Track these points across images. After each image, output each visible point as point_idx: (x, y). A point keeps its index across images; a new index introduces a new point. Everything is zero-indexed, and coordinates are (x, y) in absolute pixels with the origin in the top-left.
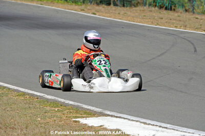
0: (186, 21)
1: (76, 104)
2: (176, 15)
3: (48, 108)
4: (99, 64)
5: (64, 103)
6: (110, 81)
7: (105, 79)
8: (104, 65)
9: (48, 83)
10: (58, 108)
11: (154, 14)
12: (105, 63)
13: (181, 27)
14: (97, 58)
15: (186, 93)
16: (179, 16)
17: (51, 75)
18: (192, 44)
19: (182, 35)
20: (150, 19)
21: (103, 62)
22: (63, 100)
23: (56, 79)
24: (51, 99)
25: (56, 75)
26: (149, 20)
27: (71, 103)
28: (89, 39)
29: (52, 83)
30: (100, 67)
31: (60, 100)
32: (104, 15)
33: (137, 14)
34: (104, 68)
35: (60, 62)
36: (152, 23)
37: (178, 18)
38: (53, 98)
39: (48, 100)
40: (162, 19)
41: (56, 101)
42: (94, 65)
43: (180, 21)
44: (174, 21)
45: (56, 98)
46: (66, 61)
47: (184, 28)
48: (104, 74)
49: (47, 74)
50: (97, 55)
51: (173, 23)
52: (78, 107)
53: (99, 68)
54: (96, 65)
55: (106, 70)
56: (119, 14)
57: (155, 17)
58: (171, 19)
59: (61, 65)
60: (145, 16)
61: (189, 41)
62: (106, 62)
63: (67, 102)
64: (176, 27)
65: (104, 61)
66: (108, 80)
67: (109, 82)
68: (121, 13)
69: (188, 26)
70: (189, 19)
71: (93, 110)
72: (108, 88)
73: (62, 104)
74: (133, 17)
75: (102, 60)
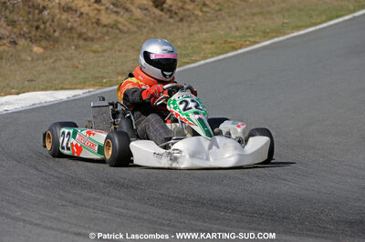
4: (185, 110)
8: (194, 109)
9: (68, 149)
12: (196, 107)
14: (177, 97)
21: (191, 105)
23: (91, 142)
25: (88, 133)
29: (80, 149)
30: (187, 115)
34: (197, 116)
42: (175, 112)
46: (106, 103)
48: (199, 129)
49: (66, 131)
53: (185, 117)
54: (177, 111)
55: (200, 120)
62: (198, 105)
65: (193, 101)
75: (189, 100)
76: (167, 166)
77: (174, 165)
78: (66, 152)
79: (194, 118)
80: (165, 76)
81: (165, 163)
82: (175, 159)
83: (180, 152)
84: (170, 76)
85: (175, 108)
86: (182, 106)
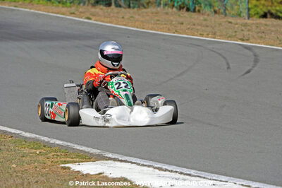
0: (215, 26)
1: (65, 143)
2: (202, 18)
3: (26, 151)
4: (118, 88)
5: (48, 142)
6: (132, 111)
7: (126, 108)
8: (124, 88)
9: (49, 115)
10: (40, 151)
11: (172, 18)
12: (125, 87)
13: (208, 34)
14: (115, 80)
15: (216, 126)
16: (205, 20)
17: (52, 104)
18: (224, 58)
19: (210, 47)
20: (165, 24)
21: (123, 85)
22: (46, 139)
23: (60, 110)
24: (30, 138)
25: (59, 104)
26: (165, 26)
27: (58, 142)
28: (105, 53)
29: (54, 115)
30: (119, 92)
31: (42, 138)
32: (103, 19)
33: (147, 18)
34: (125, 93)
35: (65, 86)
36: (169, 30)
37: (204, 23)
38: (33, 135)
39: (26, 139)
40: (182, 24)
41: (38, 140)
42: (111, 90)
43: (207, 26)
44: (199, 27)
45: (38, 136)
46: (74, 85)
47: (213, 36)
48: (124, 101)
49: (48, 103)
50: (116, 75)
51: (198, 30)
52: (67, 147)
53: (117, 93)
54: (113, 90)
55: (126, 95)
56: (123, 18)
57: (172, 21)
58: (194, 25)
59: (66, 90)
60: (158, 20)
61: (220, 54)
62: (127, 85)
63: (52, 141)
64: (202, 35)
65: (124, 83)
66: (130, 110)
67: (131, 113)
68: (126, 17)
69: (218, 34)
70: (220, 24)
71: (88, 152)
72: (129, 120)
73: (46, 145)
74: (142, 22)
75: (121, 82)
76: (102, 125)
77: (107, 125)
78: (48, 117)
79: (123, 94)
80: (114, 65)
81: (101, 123)
82: (107, 121)
83: (111, 116)
84: (118, 65)
85: (112, 88)
86: (116, 86)
